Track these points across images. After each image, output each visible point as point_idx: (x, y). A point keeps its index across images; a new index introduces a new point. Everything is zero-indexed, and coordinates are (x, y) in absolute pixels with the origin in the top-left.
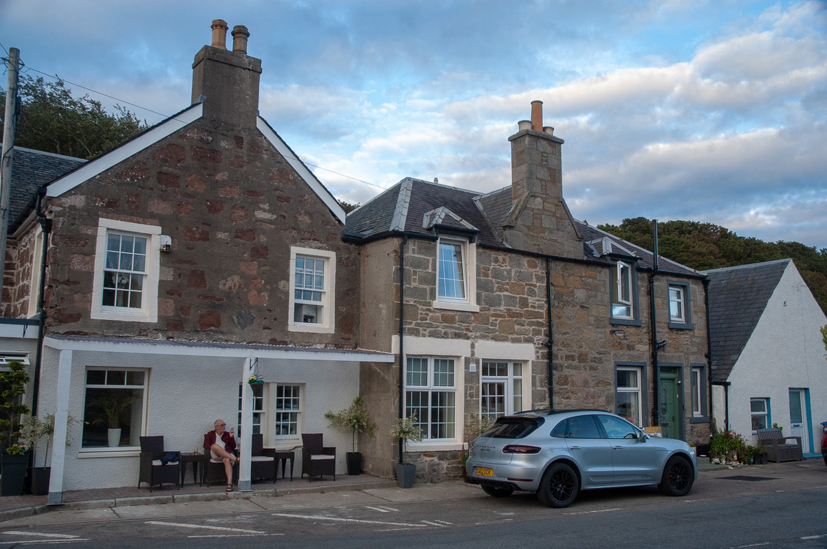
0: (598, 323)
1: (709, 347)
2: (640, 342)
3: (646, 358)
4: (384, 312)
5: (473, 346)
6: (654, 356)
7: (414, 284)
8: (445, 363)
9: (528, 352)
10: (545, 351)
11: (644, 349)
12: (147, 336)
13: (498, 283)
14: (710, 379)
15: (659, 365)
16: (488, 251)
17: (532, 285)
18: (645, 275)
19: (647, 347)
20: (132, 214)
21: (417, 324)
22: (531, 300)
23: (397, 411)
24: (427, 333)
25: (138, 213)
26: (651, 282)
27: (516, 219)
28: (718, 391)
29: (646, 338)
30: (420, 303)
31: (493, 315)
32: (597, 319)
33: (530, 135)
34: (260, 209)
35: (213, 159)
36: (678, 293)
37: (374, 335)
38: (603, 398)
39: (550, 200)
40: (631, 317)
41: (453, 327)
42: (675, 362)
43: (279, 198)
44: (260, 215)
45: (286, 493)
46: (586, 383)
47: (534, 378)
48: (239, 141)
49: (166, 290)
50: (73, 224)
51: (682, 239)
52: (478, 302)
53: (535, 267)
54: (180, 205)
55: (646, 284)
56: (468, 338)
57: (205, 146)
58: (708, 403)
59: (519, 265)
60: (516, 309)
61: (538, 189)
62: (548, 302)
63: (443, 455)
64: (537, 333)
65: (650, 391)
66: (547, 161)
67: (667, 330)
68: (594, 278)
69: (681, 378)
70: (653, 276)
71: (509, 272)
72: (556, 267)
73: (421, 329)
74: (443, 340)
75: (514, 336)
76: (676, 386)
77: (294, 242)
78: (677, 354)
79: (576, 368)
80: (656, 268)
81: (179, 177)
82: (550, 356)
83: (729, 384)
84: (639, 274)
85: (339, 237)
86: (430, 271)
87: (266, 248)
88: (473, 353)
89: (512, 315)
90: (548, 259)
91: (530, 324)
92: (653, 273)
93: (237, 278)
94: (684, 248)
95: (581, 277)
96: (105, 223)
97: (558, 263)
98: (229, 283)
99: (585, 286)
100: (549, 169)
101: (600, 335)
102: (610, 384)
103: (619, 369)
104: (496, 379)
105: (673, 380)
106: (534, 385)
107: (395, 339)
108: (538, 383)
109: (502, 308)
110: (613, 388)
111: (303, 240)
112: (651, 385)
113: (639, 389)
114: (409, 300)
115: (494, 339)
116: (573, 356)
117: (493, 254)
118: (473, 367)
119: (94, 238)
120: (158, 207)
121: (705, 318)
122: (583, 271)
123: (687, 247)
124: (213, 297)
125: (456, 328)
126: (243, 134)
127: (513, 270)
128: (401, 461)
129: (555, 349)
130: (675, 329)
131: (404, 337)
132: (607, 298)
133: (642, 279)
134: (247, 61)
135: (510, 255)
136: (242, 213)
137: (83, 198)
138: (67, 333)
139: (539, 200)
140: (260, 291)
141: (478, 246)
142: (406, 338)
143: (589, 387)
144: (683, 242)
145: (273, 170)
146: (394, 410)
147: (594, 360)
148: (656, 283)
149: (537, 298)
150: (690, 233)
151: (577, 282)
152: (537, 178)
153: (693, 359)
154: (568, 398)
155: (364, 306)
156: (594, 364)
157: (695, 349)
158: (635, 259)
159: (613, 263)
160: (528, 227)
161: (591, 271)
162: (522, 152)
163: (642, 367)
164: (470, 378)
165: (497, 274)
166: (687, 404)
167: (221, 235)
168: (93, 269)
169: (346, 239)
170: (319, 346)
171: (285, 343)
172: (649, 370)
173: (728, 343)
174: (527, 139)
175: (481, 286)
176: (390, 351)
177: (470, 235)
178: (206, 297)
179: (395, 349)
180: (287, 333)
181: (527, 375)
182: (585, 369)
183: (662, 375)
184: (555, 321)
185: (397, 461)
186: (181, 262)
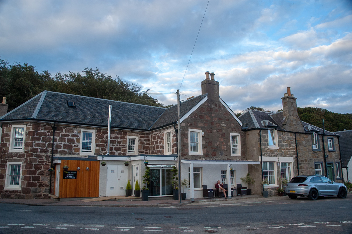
0: (309, 151)
1: (341, 156)
2: (321, 156)
3: (323, 161)
4: (255, 150)
5: (278, 158)
6: (325, 160)
7: (263, 142)
8: (271, 163)
9: (291, 160)
10: (296, 159)
11: (322, 158)
12: (201, 159)
13: (283, 141)
14: (341, 166)
15: (327, 162)
16: (280, 132)
17: (292, 141)
18: (321, 136)
19: (323, 157)
20: (195, 127)
21: (265, 153)
22: (291, 145)
23: (262, 177)
24: (267, 155)
25: (197, 127)
26: (323, 138)
27: (287, 122)
28: (344, 170)
29: (322, 155)
30: (265, 147)
31: (283, 150)
32: (309, 150)
33: (288, 98)
34: (223, 123)
35: (211, 110)
36: (330, 141)
37: (252, 156)
38: (312, 172)
39: (295, 116)
40: (317, 149)
41: (273, 154)
42: (331, 161)
43: (226, 120)
44: (223, 125)
45: (239, 199)
46: (307, 168)
47: (294, 167)
48: (216, 105)
49: (204, 147)
50: (183, 131)
51: (311, 114)
52: (279, 146)
53: (292, 135)
54: (205, 124)
55: (321, 138)
56: (277, 156)
57: (209, 107)
58: (341, 173)
59: (288, 135)
60: (288, 148)
61: (291, 113)
62: (296, 145)
63: (273, 189)
64: (294, 154)
65: (324, 170)
66: (293, 105)
67: (328, 152)
68: (307, 138)
69: (333, 166)
70: (323, 136)
71: (286, 137)
72: (297, 135)
73: (266, 154)
74: (271, 157)
75: (288, 155)
76: (331, 169)
77: (231, 132)
78: (331, 159)
79: (304, 164)
80: (324, 133)
81: (204, 116)
82: (297, 161)
83: (348, 168)
84: (319, 136)
85: (241, 129)
86: (267, 138)
87: (224, 134)
88: (278, 161)
89: (287, 149)
90: (295, 133)
91: (292, 152)
92: (323, 135)
93: (219, 143)
94: (312, 118)
95: (304, 138)
96: (190, 130)
97: (298, 134)
98: (217, 144)
99: (305, 140)
100: (294, 107)
101: (310, 154)
102: (313, 168)
103: (315, 164)
104: (284, 167)
105: (330, 167)
106: (294, 169)
107: (260, 157)
108: (295, 169)
109: (285, 148)
110: (314, 169)
111: (232, 131)
112: (325, 168)
113: (321, 169)
114: (263, 147)
115: (283, 156)
116: (303, 160)
117: (282, 133)
118: (278, 164)
119: (188, 134)
120: (201, 125)
121: (339, 148)
122: (304, 136)
123: (313, 117)
124: (214, 148)
125: (274, 154)
126: (217, 103)
127: (287, 137)
128: (263, 190)
129: (298, 158)
130: (330, 151)
131: (262, 157)
132: (311, 143)
133: (320, 137)
134: (216, 82)
135: (285, 132)
136: (219, 125)
137: (185, 123)
138: (184, 159)
139: (292, 116)
140: (224, 146)
141: (278, 131)
142: (263, 157)
143: (308, 169)
144: (311, 116)
145: (224, 112)
146: (261, 177)
147: (309, 161)
148: (324, 138)
149: (293, 144)
150: (313, 112)
151: (303, 139)
152: (291, 110)
153: (336, 160)
154: (303, 172)
155: (248, 148)
156: (309, 163)
157: (336, 157)
158: (318, 131)
159: (312, 133)
160: (289, 124)
161: (306, 136)
162: (286, 103)
163: (322, 163)
164: (278, 167)
165: (283, 138)
166: (335, 174)
167: (214, 131)
168: (188, 142)
169: (242, 130)
170: (238, 160)
171: (230, 159)
172: (324, 164)
173: (346, 155)
174: (288, 99)
175: (279, 142)
176: (258, 160)
177: (275, 128)
178: (213, 148)
179: (260, 160)
180: (231, 157)
181: (292, 166)
182: (307, 164)
183: (327, 165)
184: (298, 151)
185: (262, 191)
186: (206, 139)
